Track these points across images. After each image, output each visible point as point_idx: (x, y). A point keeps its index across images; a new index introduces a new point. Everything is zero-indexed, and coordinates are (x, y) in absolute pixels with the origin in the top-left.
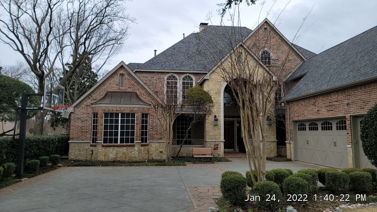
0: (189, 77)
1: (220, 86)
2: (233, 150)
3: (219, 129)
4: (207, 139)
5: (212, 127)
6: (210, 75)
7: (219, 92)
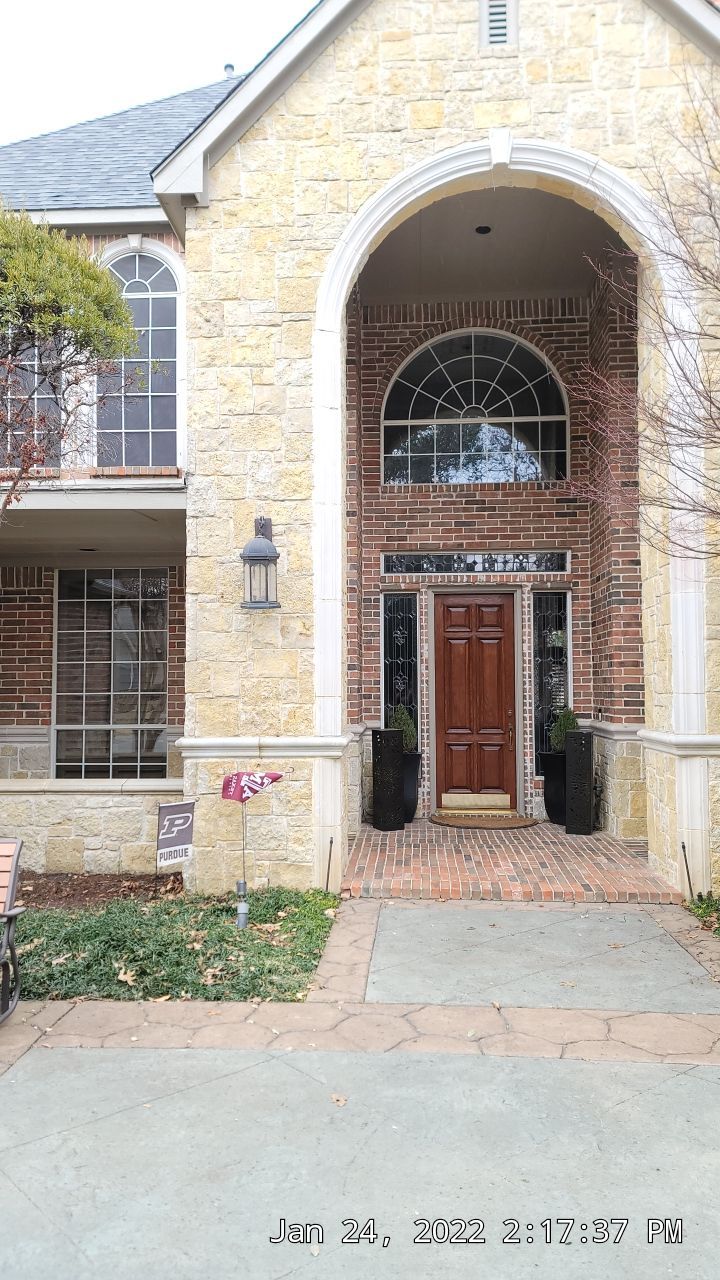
0: (149, 263)
1: (310, 257)
2: (504, 799)
3: (292, 638)
4: (188, 724)
5: (239, 619)
6: (212, 155)
7: (301, 316)
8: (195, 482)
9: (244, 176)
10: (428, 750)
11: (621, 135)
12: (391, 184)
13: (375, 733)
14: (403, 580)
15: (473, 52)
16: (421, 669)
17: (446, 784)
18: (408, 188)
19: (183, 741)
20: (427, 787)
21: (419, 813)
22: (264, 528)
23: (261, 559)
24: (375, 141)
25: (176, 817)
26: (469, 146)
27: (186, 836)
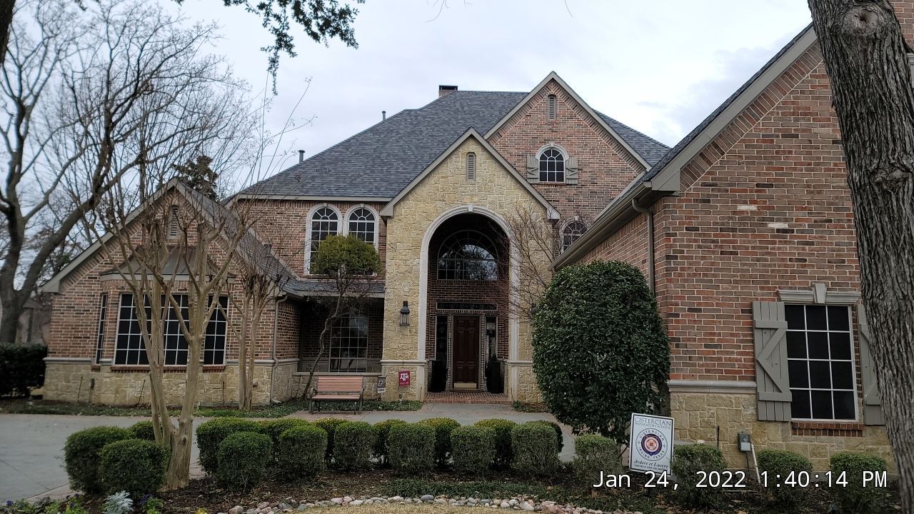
0: (366, 212)
1: (420, 232)
2: (474, 385)
3: (413, 333)
4: (383, 356)
5: (398, 328)
6: (395, 206)
7: (417, 246)
8: (388, 290)
9: (403, 210)
10: (450, 367)
11: (501, 206)
12: (442, 214)
13: (433, 361)
14: (443, 311)
15: (464, 183)
16: (449, 341)
17: (456, 380)
18: (446, 216)
19: (382, 361)
20: (449, 381)
21: (447, 389)
22: (406, 304)
23: (405, 312)
24: (439, 204)
25: (381, 381)
26: (463, 206)
27: (384, 386)
